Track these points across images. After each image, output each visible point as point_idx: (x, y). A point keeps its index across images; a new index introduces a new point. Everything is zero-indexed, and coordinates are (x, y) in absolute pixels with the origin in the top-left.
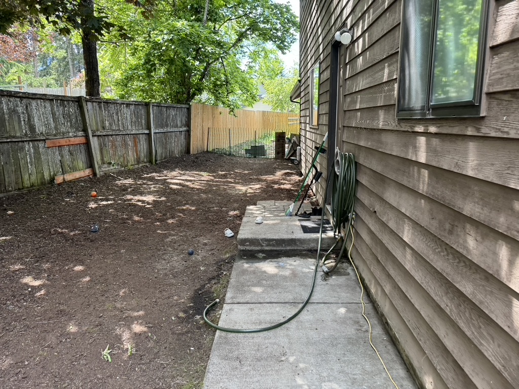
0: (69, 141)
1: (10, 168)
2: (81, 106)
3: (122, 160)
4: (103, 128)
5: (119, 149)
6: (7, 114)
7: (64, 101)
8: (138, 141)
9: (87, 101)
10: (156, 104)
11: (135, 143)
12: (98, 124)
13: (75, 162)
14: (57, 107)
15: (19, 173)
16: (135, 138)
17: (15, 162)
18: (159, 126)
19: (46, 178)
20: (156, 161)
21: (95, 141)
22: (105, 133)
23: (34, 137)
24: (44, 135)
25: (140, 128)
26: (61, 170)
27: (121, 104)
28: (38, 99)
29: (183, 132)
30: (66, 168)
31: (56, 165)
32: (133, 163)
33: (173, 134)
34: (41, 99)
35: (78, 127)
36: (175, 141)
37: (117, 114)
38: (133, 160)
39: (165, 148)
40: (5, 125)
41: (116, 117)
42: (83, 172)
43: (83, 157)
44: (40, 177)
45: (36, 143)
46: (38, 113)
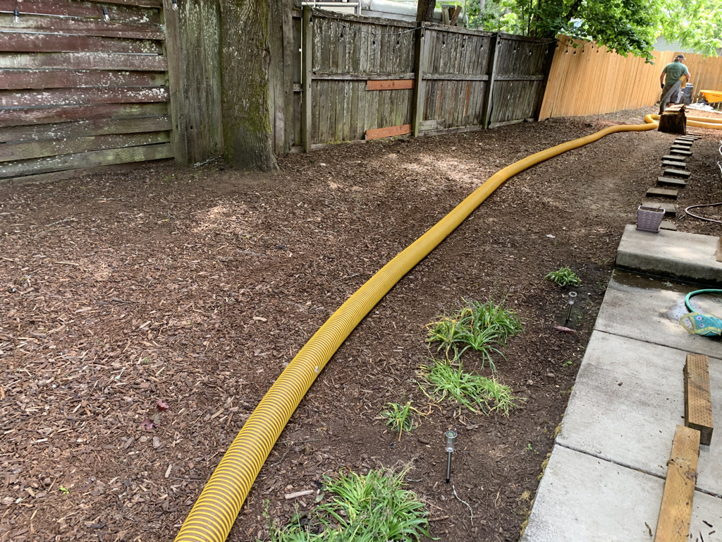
0: (394, 84)
1: (326, 114)
2: (417, 36)
3: (447, 117)
4: (436, 69)
5: (447, 100)
6: (334, 43)
7: (399, 27)
8: (472, 90)
9: (426, 29)
10: (505, 37)
11: (468, 94)
12: (431, 63)
13: (393, 114)
14: (389, 36)
15: (334, 120)
16: (469, 87)
17: (332, 107)
18: (503, 70)
19: (359, 131)
20: (489, 123)
21: (422, 87)
22: (436, 76)
23: (356, 76)
24: (367, 74)
25: (479, 72)
26: (376, 123)
27: (464, 34)
28: (369, 24)
29: (535, 82)
30: (382, 120)
31: (373, 115)
32: (459, 124)
33: (521, 83)
34: (373, 24)
35: (408, 66)
36: (520, 95)
37: (456, 49)
38: (460, 119)
39: (504, 104)
40: (329, 58)
41: (453, 53)
42: (399, 129)
43: (404, 107)
44: (353, 129)
45: (356, 84)
46: (366, 43)
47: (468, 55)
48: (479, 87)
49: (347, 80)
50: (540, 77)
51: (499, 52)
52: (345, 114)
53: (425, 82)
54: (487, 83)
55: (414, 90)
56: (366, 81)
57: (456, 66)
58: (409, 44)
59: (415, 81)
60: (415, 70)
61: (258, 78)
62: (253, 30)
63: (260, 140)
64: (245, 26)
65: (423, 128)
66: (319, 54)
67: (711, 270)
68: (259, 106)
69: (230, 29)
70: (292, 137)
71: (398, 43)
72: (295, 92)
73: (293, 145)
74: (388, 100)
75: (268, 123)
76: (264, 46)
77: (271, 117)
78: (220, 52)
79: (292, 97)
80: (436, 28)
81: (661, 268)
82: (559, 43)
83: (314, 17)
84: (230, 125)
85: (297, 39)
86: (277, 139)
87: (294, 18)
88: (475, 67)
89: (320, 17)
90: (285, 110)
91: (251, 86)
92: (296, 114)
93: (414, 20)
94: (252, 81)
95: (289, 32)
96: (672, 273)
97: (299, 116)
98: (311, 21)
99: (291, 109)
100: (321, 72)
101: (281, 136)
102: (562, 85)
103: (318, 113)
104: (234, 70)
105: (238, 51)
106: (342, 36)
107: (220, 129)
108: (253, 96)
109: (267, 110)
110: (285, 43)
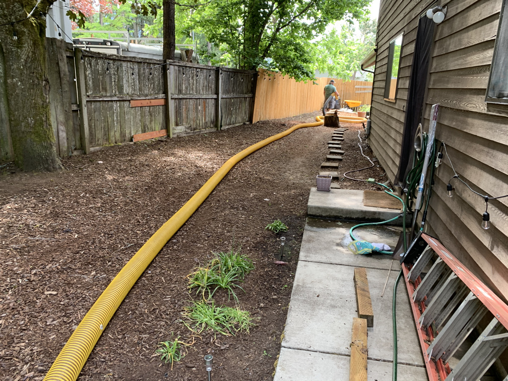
0: (150, 102)
1: (100, 125)
2: (165, 69)
3: (192, 123)
4: (180, 92)
5: (190, 112)
6: (101, 75)
7: (151, 63)
8: (207, 105)
9: (170, 65)
10: (225, 69)
11: (205, 108)
12: (176, 87)
13: (153, 123)
14: (144, 69)
15: (107, 129)
16: (205, 103)
17: (104, 120)
18: (226, 91)
19: (128, 136)
20: (221, 126)
21: (172, 105)
22: (181, 96)
23: (121, 97)
24: (130, 96)
25: (210, 93)
26: (140, 129)
27: (197, 68)
28: (128, 61)
29: (248, 99)
30: (144, 127)
31: (137, 124)
32: (201, 127)
33: (238, 99)
34: (131, 61)
35: (160, 90)
36: (239, 107)
37: (193, 78)
38: (201, 125)
39: (230, 113)
40: (99, 85)
41: (191, 81)
42: (158, 133)
43: (160, 118)
44: (123, 135)
45: (122, 103)
46: (127, 74)
47: (201, 82)
48: (211, 103)
49: (114, 101)
50: (250, 95)
51: (222, 79)
52: (116, 124)
53: (173, 100)
54: (217, 100)
55: (166, 106)
56: (129, 101)
57: (194, 89)
58: (159, 75)
59: (166, 99)
60: (166, 92)
61: (40, 101)
62: (33, 66)
63: (46, 148)
64: (26, 63)
65: (175, 132)
66: (90, 83)
67: (362, 212)
68: (43, 123)
69: (12, 65)
70: (74, 143)
71: (151, 74)
72: (73, 111)
73: (75, 149)
74: (147, 113)
75: (51, 135)
76: (43, 78)
77: (54, 130)
78: (5, 82)
79: (71, 114)
80: (177, 64)
81: (334, 214)
82: (259, 74)
83: (84, 56)
84: (18, 138)
85: (72, 72)
86: (61, 145)
87: (67, 57)
88: (207, 89)
89: (89, 56)
90: (66, 123)
91: (35, 107)
92: (76, 126)
93: (161, 58)
94: (35, 104)
95: (64, 67)
96: (341, 216)
97: (79, 128)
98: (82, 59)
99: (71, 123)
100: (94, 96)
101: (64, 143)
102: (265, 100)
103: (93, 124)
104: (18, 96)
105: (21, 82)
106: (108, 70)
107: (10, 141)
108: (36, 115)
109: (50, 125)
110: (62, 75)
